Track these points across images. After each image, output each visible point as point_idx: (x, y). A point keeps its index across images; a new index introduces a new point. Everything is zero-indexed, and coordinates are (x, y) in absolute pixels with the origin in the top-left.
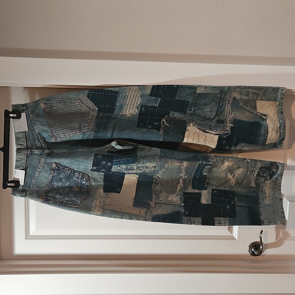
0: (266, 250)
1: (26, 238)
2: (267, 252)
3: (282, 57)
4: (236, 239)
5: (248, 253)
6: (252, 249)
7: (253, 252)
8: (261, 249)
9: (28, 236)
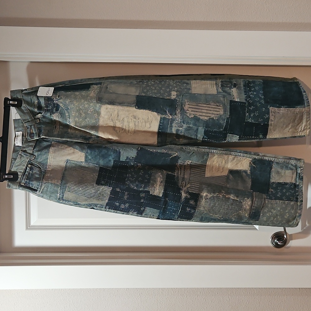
0: (291, 241)
1: (27, 229)
2: (293, 243)
3: (301, 23)
4: (257, 229)
5: (271, 245)
6: (275, 241)
7: (277, 244)
8: (285, 238)
9: (29, 226)
